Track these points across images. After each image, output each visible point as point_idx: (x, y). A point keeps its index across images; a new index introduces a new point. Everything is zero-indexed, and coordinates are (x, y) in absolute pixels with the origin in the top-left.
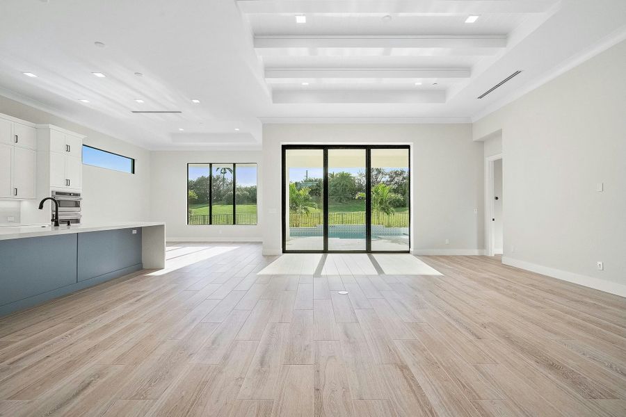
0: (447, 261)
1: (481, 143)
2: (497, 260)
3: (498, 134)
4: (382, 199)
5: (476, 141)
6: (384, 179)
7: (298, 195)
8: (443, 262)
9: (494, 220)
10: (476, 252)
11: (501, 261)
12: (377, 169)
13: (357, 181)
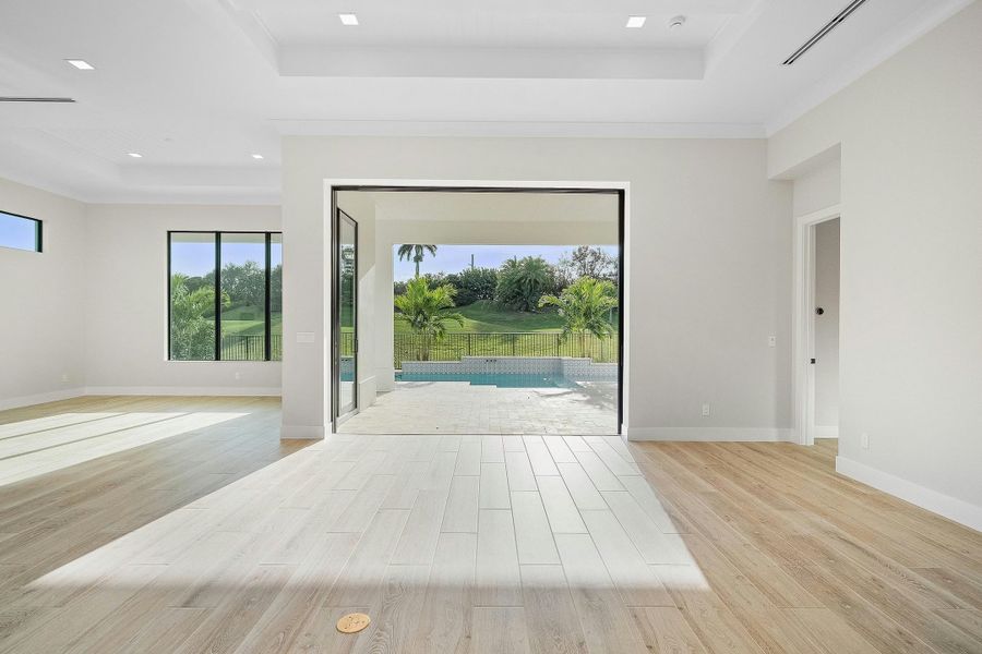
0: (702, 463)
1: (787, 183)
2: (822, 456)
3: (833, 155)
4: (589, 308)
5: (772, 180)
6: (604, 271)
7: (429, 300)
8: (693, 466)
9: (813, 361)
10: (772, 435)
11: (833, 465)
12: (594, 253)
13: (557, 274)
